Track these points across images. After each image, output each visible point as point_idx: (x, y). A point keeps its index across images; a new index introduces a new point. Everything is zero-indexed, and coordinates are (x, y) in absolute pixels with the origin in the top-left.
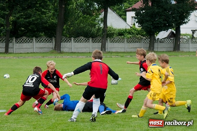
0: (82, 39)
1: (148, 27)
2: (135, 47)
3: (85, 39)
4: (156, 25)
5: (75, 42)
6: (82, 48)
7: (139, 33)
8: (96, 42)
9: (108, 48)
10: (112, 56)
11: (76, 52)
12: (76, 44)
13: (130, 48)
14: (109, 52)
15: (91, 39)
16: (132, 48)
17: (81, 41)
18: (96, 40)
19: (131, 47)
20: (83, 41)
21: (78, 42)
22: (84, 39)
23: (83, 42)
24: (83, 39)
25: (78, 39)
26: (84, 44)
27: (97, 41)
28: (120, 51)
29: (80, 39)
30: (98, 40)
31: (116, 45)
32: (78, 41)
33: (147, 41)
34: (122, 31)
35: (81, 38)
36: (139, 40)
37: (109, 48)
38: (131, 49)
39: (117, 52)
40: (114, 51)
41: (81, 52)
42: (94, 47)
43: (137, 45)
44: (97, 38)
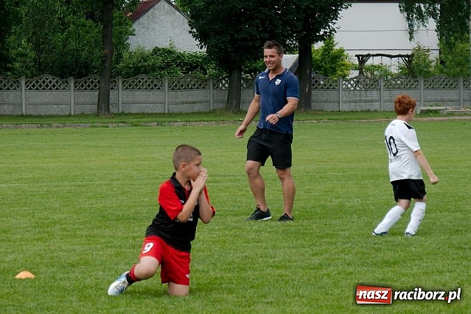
0: (49, 80)
2: (191, 99)
3: (57, 82)
4: (239, 43)
5: (30, 89)
6: (50, 104)
8: (86, 89)
9: (117, 105)
10: (110, 125)
11: (33, 113)
12: (33, 93)
13: (177, 104)
15: (72, 82)
16: (183, 103)
17: (47, 86)
18: (86, 82)
19: (180, 100)
20: (50, 85)
21: (37, 89)
22: (54, 82)
23: (51, 89)
24: (50, 82)
25: (37, 82)
26: (54, 93)
27: (89, 86)
28: (150, 112)
29: (44, 82)
30: (92, 82)
31: (140, 95)
32: (37, 86)
33: (224, 85)
35: (47, 79)
36: (202, 85)
37: (120, 102)
38: (181, 106)
40: (134, 112)
41: (47, 114)
42: (81, 100)
43: (197, 95)
44: (89, 79)
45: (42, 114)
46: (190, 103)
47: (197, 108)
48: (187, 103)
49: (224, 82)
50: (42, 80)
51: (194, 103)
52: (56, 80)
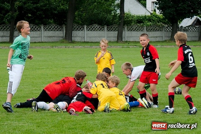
0: (96, 27)
1: (171, 14)
2: (155, 36)
3: (100, 27)
4: (179, 11)
5: (88, 30)
6: (96, 37)
7: (160, 20)
8: (111, 31)
9: (125, 38)
10: (130, 47)
11: (89, 41)
12: (90, 32)
14: (127, 42)
15: (106, 28)
16: (152, 37)
17: (95, 29)
18: (111, 28)
21: (91, 30)
22: (98, 27)
23: (97, 30)
24: (97, 27)
25: (91, 27)
26: (98, 32)
27: (113, 29)
28: (138, 41)
29: (94, 27)
30: (114, 27)
31: (134, 33)
32: (91, 29)
33: (169, 29)
34: (142, 18)
35: (95, 26)
36: (160, 29)
39: (135, 42)
40: (132, 41)
41: (95, 41)
42: (110, 35)
43: (158, 34)
44: (113, 26)
45: (93, 41)
46: (155, 37)
47: (158, 39)
48: (154, 37)
49: (169, 28)
50: (93, 26)
51: (156, 37)
52: (99, 26)
